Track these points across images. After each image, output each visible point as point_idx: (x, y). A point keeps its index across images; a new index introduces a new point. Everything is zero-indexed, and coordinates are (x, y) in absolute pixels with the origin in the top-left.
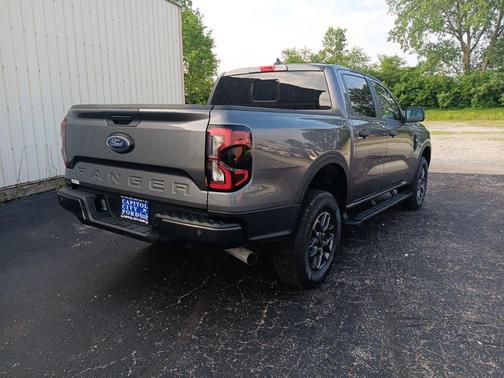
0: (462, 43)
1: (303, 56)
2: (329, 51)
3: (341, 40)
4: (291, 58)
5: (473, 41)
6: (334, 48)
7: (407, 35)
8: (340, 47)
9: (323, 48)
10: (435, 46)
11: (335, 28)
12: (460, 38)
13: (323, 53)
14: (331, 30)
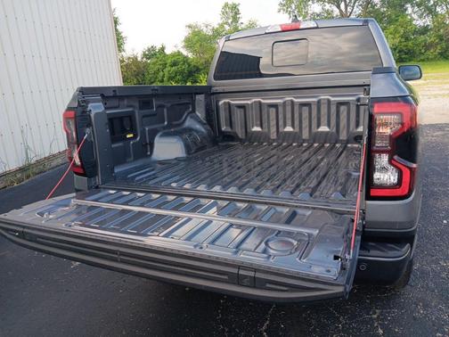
0: (341, 11)
1: (205, 29)
2: (226, 23)
3: (236, 14)
4: (194, 32)
5: (349, 9)
6: (230, 21)
7: (293, 6)
8: (235, 19)
9: (221, 22)
10: (318, 15)
11: (230, 3)
12: (339, 7)
13: (222, 26)
14: (226, 5)
